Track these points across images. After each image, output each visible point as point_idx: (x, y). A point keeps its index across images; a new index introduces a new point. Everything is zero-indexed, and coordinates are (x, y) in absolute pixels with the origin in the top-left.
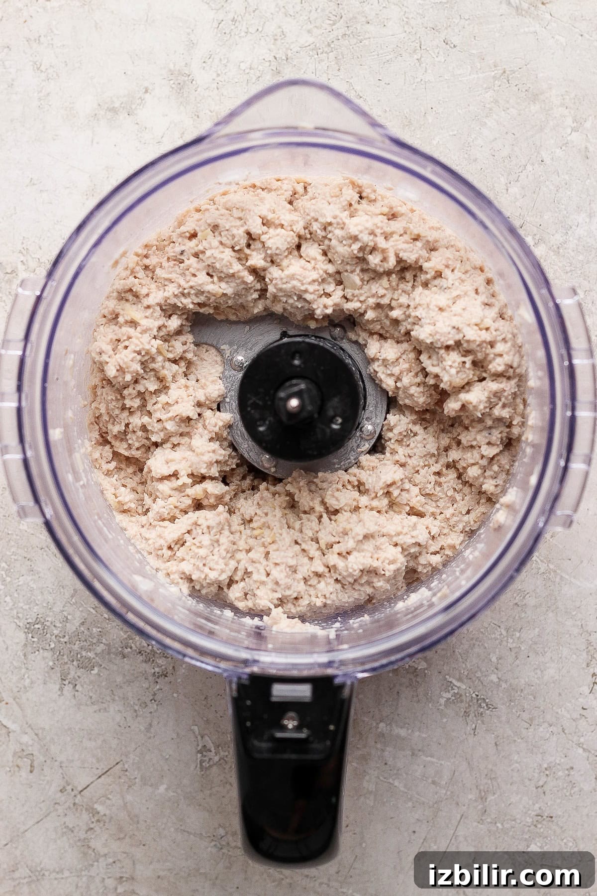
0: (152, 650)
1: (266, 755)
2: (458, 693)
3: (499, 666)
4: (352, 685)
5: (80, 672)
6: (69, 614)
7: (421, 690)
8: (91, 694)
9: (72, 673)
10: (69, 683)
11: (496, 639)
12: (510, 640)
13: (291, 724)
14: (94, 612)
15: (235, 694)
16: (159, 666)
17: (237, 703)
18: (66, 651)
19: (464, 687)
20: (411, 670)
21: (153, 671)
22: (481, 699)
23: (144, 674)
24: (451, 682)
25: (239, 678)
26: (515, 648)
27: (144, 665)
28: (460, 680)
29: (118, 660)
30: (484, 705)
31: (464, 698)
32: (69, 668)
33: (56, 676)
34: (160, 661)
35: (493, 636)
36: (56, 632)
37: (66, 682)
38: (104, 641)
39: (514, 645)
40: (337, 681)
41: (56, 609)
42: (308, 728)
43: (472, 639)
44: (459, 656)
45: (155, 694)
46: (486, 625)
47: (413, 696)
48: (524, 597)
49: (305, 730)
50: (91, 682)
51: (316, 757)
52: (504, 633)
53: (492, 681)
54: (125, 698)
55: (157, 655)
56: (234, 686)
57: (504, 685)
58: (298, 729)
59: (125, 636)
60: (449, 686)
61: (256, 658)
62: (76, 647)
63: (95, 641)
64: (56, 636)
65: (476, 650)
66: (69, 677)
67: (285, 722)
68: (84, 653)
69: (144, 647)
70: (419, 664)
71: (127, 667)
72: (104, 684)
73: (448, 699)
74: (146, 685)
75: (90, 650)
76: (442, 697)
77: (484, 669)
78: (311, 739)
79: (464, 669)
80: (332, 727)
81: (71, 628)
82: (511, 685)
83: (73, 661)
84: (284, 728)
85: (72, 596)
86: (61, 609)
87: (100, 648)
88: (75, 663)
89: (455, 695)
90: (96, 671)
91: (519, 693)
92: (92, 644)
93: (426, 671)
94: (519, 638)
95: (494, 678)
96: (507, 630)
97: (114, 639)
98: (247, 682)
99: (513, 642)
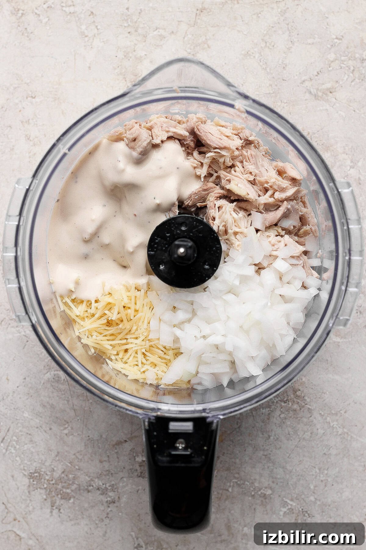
0: (106, 488)
1: (165, 464)
2: (291, 508)
3: (315, 491)
4: (218, 422)
5: (62, 502)
6: (55, 467)
7: (268, 507)
8: (69, 515)
9: (58, 502)
10: (56, 508)
11: (313, 475)
12: (322, 476)
13: (180, 446)
14: (69, 465)
15: (147, 428)
16: (110, 497)
17: (149, 433)
18: (53, 489)
19: (294, 504)
20: (262, 495)
21: (106, 500)
22: (305, 511)
23: (101, 502)
24: (286, 502)
25: (149, 419)
26: (325, 480)
27: (101, 496)
28: (292, 500)
29: (85, 494)
30: (306, 515)
31: (294, 511)
32: (56, 500)
33: (48, 504)
34: (111, 494)
35: (311, 473)
36: (47, 478)
37: (54, 508)
38: (76, 482)
39: (324, 478)
40: (209, 420)
41: (47, 464)
42: (191, 449)
43: (298, 476)
44: (291, 486)
45: (108, 514)
46: (307, 467)
47: (264, 511)
48: (329, 449)
49: (189, 450)
50: (70, 508)
51: (197, 465)
52: (318, 471)
53: (311, 501)
54: (90, 517)
55: (109, 490)
56: (146, 424)
57: (318, 503)
58: (185, 449)
59: (89, 479)
60: (285, 504)
61: (160, 407)
62: (59, 487)
63: (71, 482)
64: (47, 481)
65: (301, 482)
66: (56, 504)
67: (178, 445)
68: (64, 490)
69: (100, 485)
70: (267, 491)
71: (91, 498)
72: (77, 508)
73: (285, 512)
74: (102, 508)
75: (68, 488)
76: (281, 511)
77: (306, 493)
78: (193, 455)
79: (294, 494)
80: (205, 448)
81: (56, 475)
82: (323, 502)
83: (58, 495)
84: (177, 449)
85: (57, 456)
86: (50, 464)
87: (74, 487)
88: (59, 496)
89: (289, 509)
90: (72, 500)
91: (328, 507)
92: (69, 484)
93: (271, 496)
94: (327, 474)
95: (312, 498)
96: (320, 469)
97: (82, 481)
98: (154, 421)
99: (323, 477)
